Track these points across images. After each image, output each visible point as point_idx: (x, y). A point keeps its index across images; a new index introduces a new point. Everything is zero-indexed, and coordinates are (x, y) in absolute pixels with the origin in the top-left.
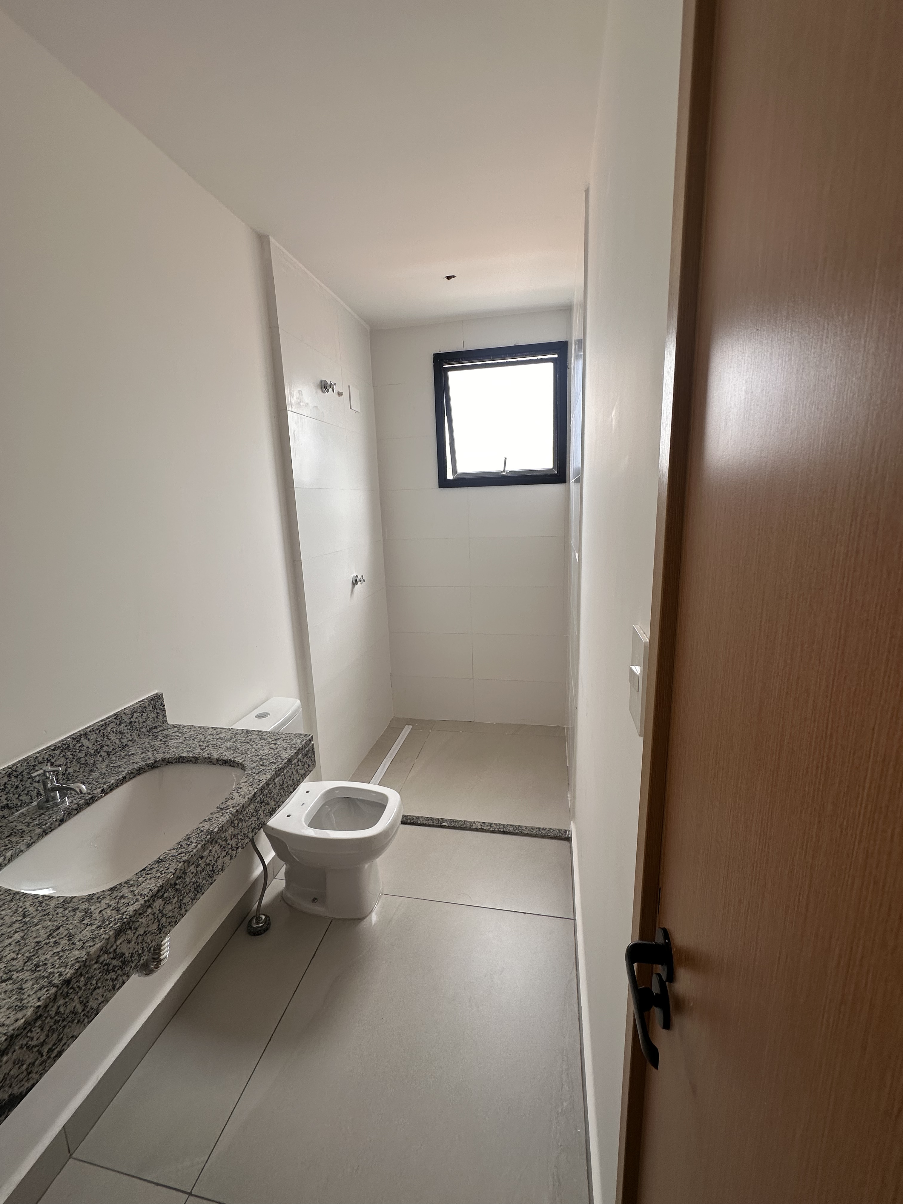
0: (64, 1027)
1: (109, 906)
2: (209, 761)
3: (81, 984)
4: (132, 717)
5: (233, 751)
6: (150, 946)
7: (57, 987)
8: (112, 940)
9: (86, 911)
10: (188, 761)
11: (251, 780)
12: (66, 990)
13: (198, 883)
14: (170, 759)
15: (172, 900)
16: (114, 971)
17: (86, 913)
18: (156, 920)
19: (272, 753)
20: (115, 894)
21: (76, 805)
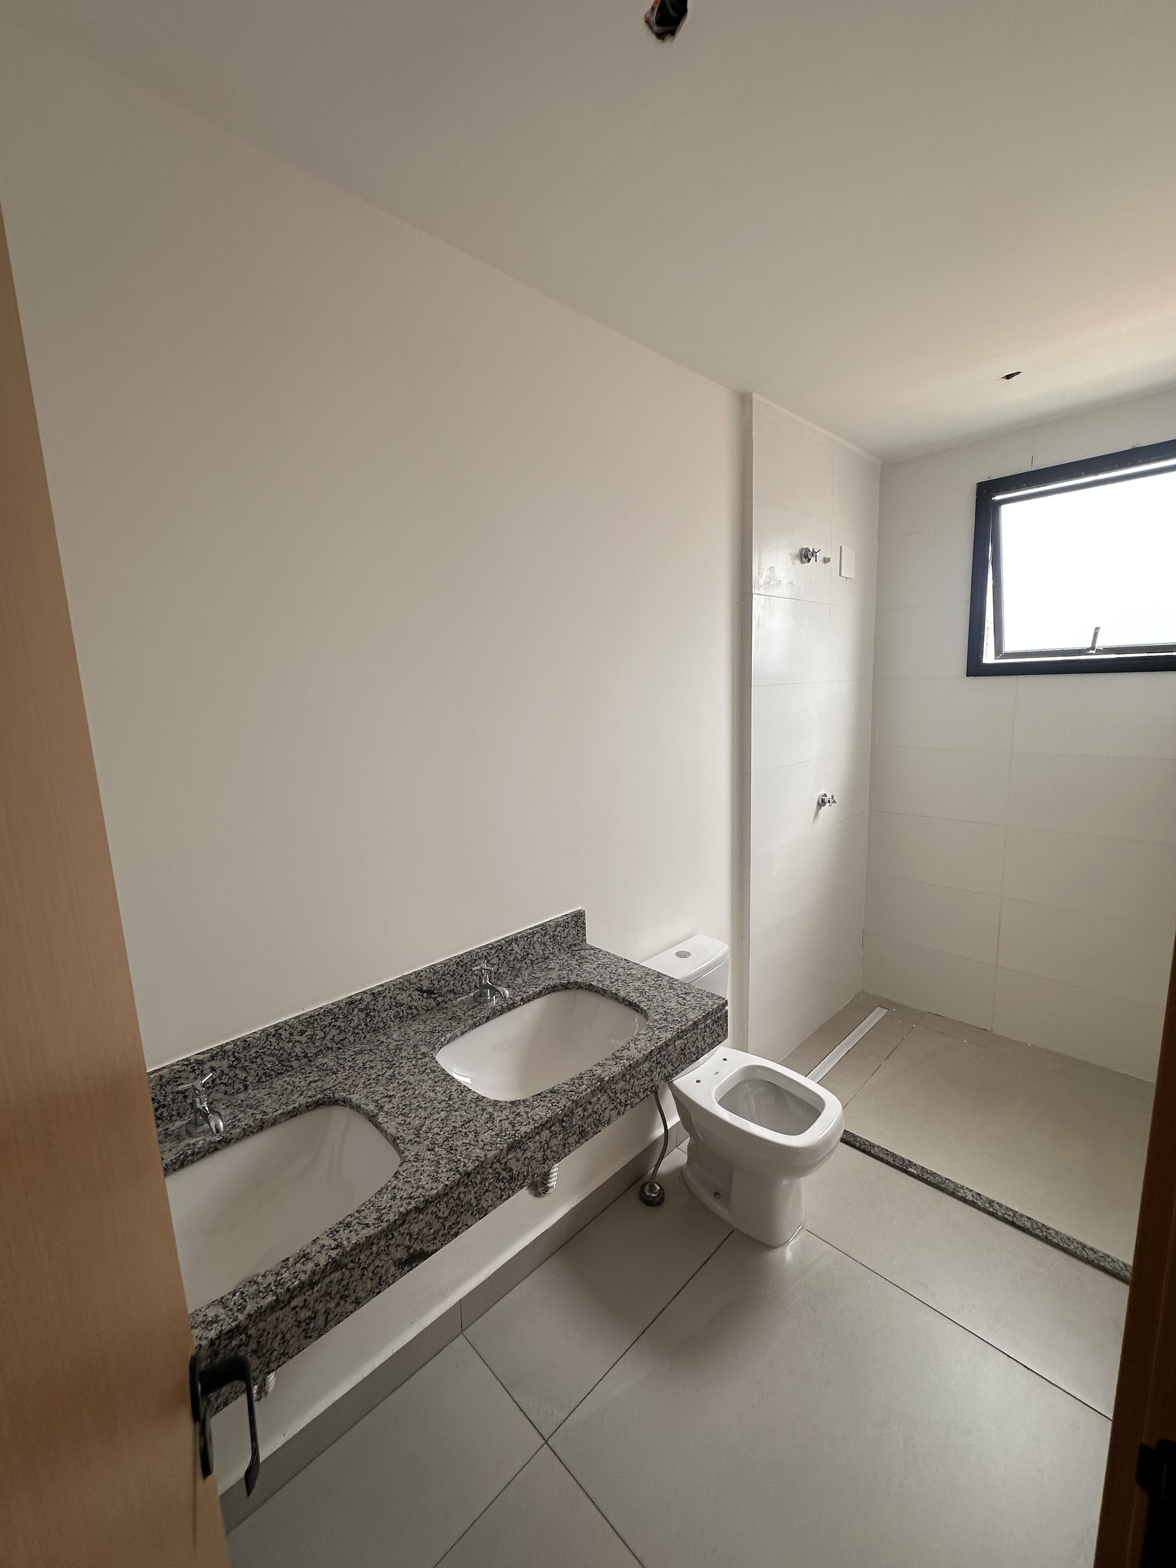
0: (462, 1212)
1: (508, 1119)
2: (615, 997)
3: (478, 1181)
4: (555, 931)
5: (640, 993)
6: (534, 1172)
7: (461, 1175)
8: (505, 1151)
9: (491, 1115)
10: (597, 991)
11: (651, 1034)
12: (466, 1181)
13: (583, 1127)
14: (581, 984)
15: (558, 1135)
16: (503, 1182)
17: (491, 1116)
18: (542, 1150)
19: (678, 1008)
20: (514, 1109)
21: (500, 1007)
